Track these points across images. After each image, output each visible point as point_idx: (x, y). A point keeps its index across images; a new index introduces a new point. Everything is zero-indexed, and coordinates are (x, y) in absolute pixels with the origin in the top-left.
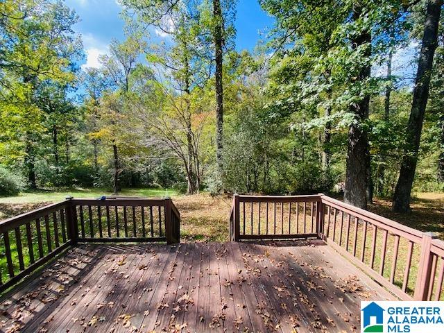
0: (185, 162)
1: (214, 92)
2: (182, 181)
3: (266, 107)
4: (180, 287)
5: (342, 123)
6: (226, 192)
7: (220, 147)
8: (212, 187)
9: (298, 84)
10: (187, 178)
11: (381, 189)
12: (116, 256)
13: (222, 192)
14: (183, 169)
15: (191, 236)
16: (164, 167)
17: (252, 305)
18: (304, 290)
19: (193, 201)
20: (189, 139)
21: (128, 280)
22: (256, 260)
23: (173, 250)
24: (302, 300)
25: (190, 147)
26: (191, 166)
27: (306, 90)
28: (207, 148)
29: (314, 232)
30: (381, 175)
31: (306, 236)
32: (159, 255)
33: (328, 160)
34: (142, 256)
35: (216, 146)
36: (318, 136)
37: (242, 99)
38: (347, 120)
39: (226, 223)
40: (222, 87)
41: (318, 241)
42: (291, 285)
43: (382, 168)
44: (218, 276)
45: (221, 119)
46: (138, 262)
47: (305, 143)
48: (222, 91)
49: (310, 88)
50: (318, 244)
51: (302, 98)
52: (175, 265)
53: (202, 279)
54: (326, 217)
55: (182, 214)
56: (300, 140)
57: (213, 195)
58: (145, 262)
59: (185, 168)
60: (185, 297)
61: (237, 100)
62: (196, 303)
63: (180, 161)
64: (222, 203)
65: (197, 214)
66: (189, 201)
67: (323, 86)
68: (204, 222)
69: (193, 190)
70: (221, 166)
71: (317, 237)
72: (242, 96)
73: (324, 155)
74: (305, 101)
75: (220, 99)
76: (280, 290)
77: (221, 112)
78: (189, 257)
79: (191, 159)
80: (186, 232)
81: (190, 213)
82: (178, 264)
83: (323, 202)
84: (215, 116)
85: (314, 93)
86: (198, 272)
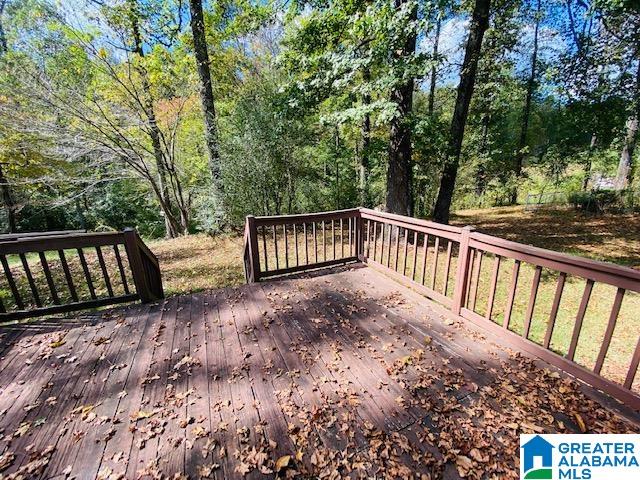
0: (155, 185)
1: (192, 57)
2: (152, 218)
3: (282, 90)
4: (176, 350)
5: (382, 116)
6: (234, 229)
7: (215, 155)
8: (210, 223)
9: (326, 55)
10: (162, 213)
11: (421, 208)
12: (43, 336)
13: (228, 229)
14: (152, 200)
15: (184, 293)
16: (114, 201)
17: (284, 345)
18: (344, 315)
19: (180, 246)
20: (156, 144)
21: (76, 363)
22: (286, 297)
23: (154, 309)
24: (343, 325)
25: (159, 155)
26: (166, 192)
27: (338, 65)
28: (192, 161)
29: (354, 255)
30: (422, 191)
31: (344, 261)
32: (130, 320)
33: (366, 176)
34: (98, 326)
35: (207, 155)
36: (355, 147)
37: (244, 79)
38: (388, 111)
39: (238, 268)
40: (205, 49)
41: (358, 264)
42: (330, 313)
43: (424, 183)
44: (233, 326)
45: (210, 108)
46: (91, 336)
47: (338, 155)
48: (207, 58)
49: (343, 63)
50: (358, 268)
51: (333, 79)
52: (162, 327)
53: (210, 334)
54: (366, 244)
55: (163, 266)
56: (333, 150)
57: (212, 234)
58: (104, 334)
59: (155, 196)
60: (186, 359)
61: (235, 81)
62: (204, 364)
63: (145, 184)
64: (230, 244)
65: (190, 264)
66: (173, 248)
67: (359, 60)
68: (203, 271)
69: (177, 230)
70: (221, 188)
71: (357, 261)
72: (244, 75)
73: (362, 168)
74: (337, 84)
75: (205, 72)
76: (317, 321)
77: (209, 97)
78: (185, 313)
79: (164, 180)
80: (173, 289)
81: (178, 264)
82: (166, 325)
83: (363, 216)
84: (199, 102)
85: (349, 71)
86: (203, 327)
